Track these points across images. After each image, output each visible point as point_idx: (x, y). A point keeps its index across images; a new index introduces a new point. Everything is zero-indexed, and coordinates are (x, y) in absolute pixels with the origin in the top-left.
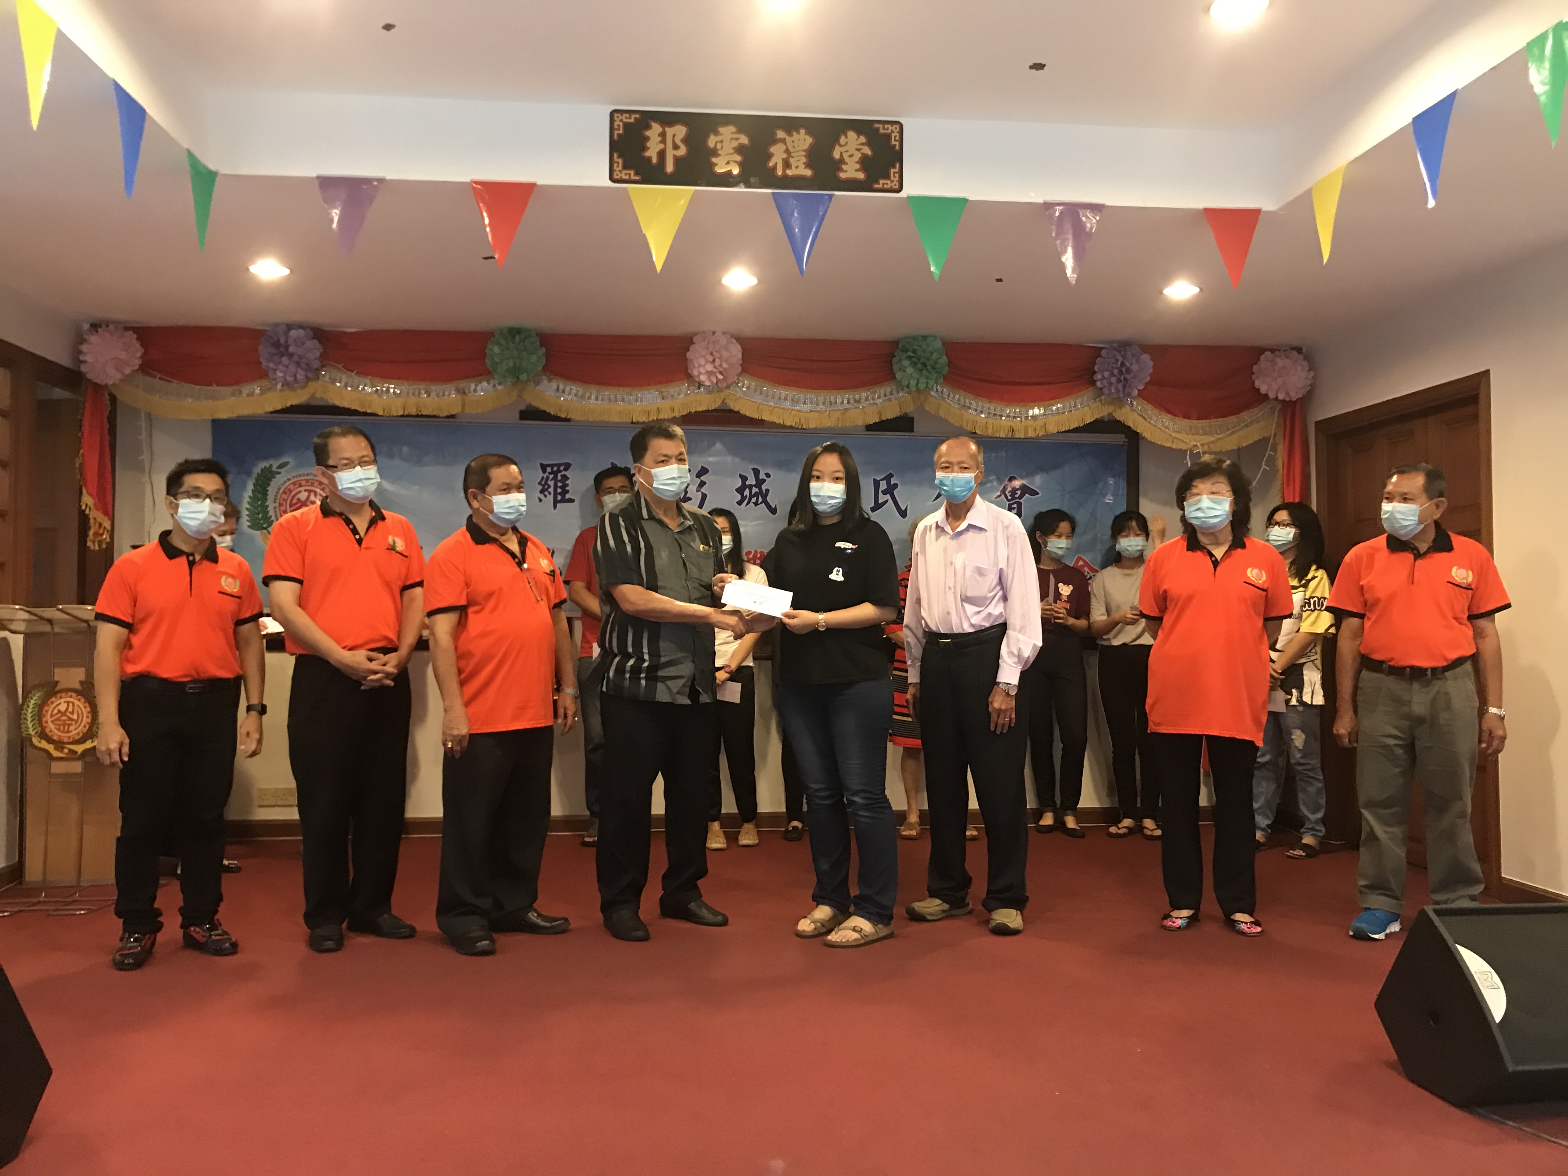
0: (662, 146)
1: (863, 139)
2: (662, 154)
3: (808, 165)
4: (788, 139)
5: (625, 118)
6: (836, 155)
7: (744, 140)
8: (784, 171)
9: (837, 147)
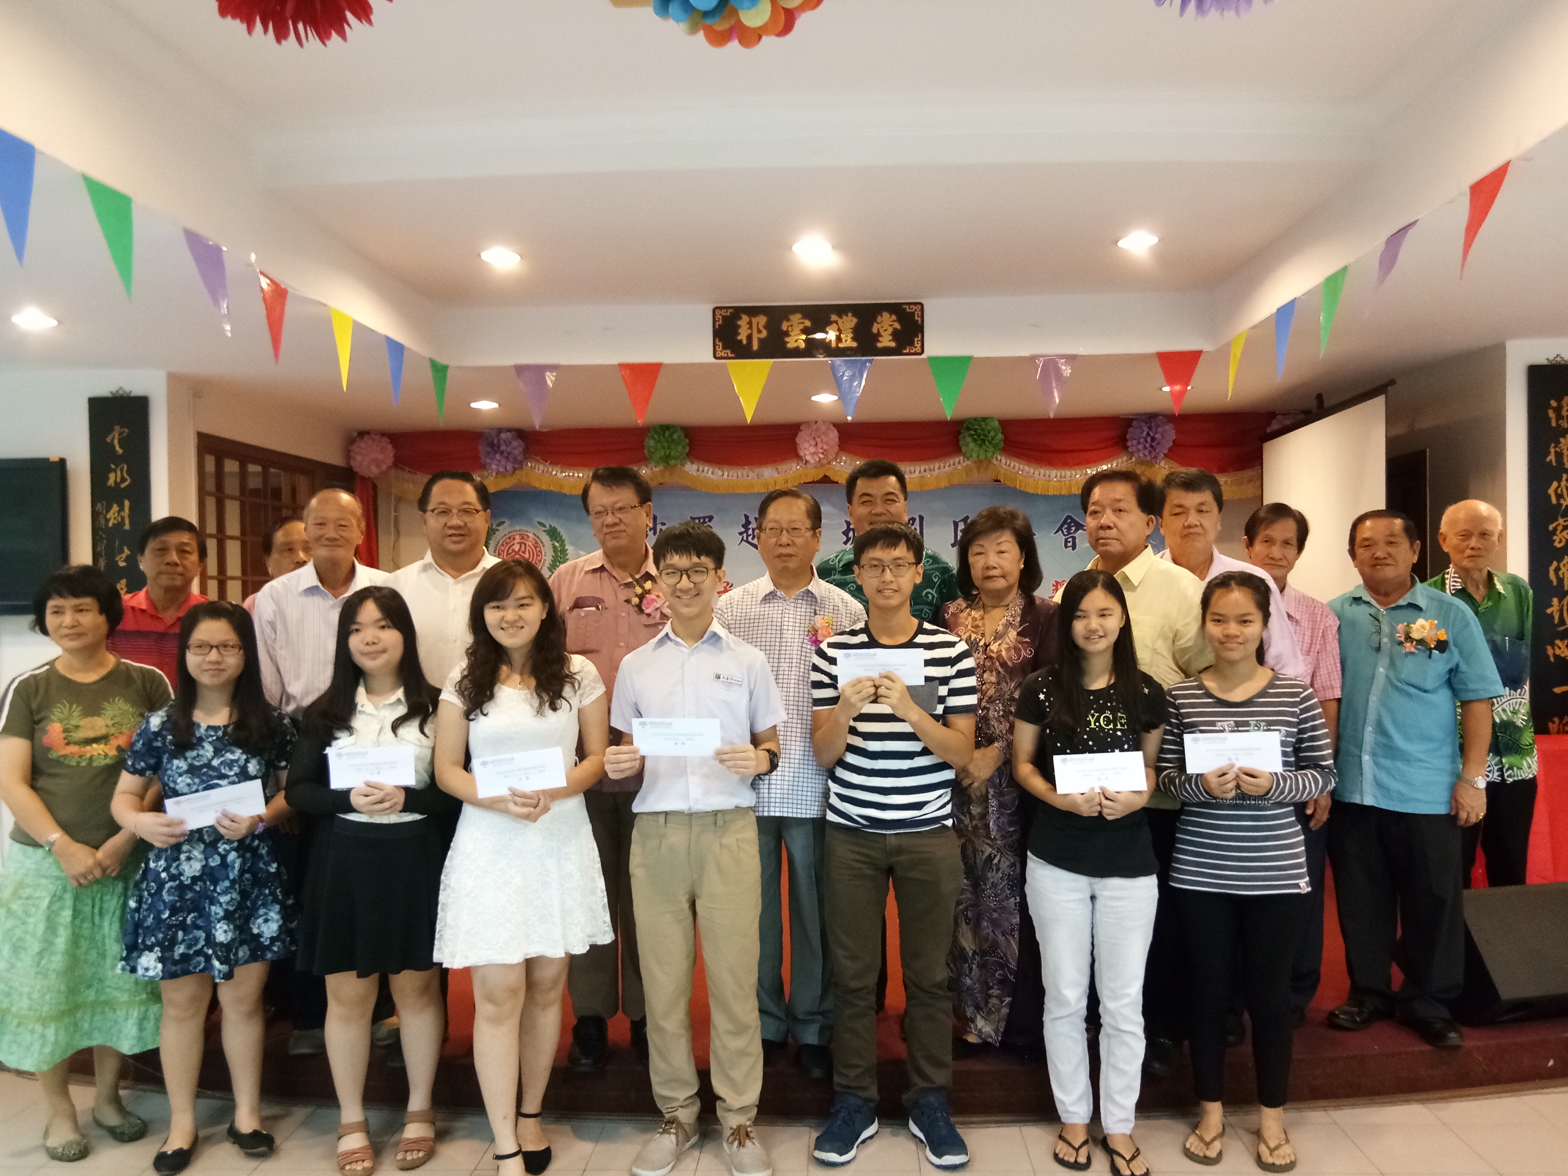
0: (750, 331)
1: (894, 317)
2: (749, 337)
3: (854, 339)
4: (840, 321)
5: (723, 312)
6: (875, 330)
7: (808, 323)
8: (837, 344)
9: (875, 324)
